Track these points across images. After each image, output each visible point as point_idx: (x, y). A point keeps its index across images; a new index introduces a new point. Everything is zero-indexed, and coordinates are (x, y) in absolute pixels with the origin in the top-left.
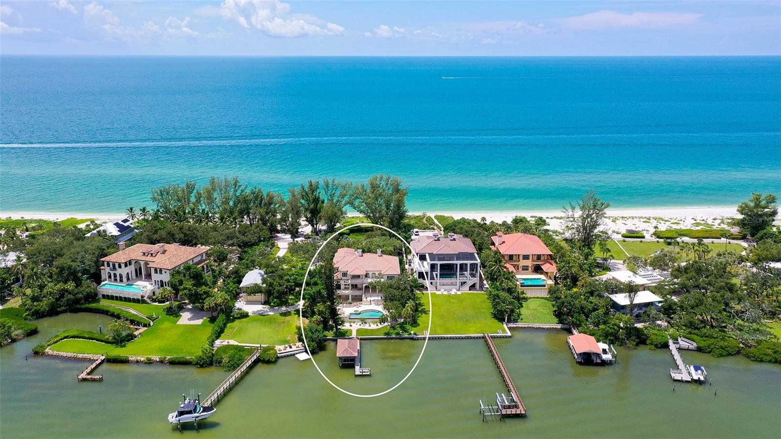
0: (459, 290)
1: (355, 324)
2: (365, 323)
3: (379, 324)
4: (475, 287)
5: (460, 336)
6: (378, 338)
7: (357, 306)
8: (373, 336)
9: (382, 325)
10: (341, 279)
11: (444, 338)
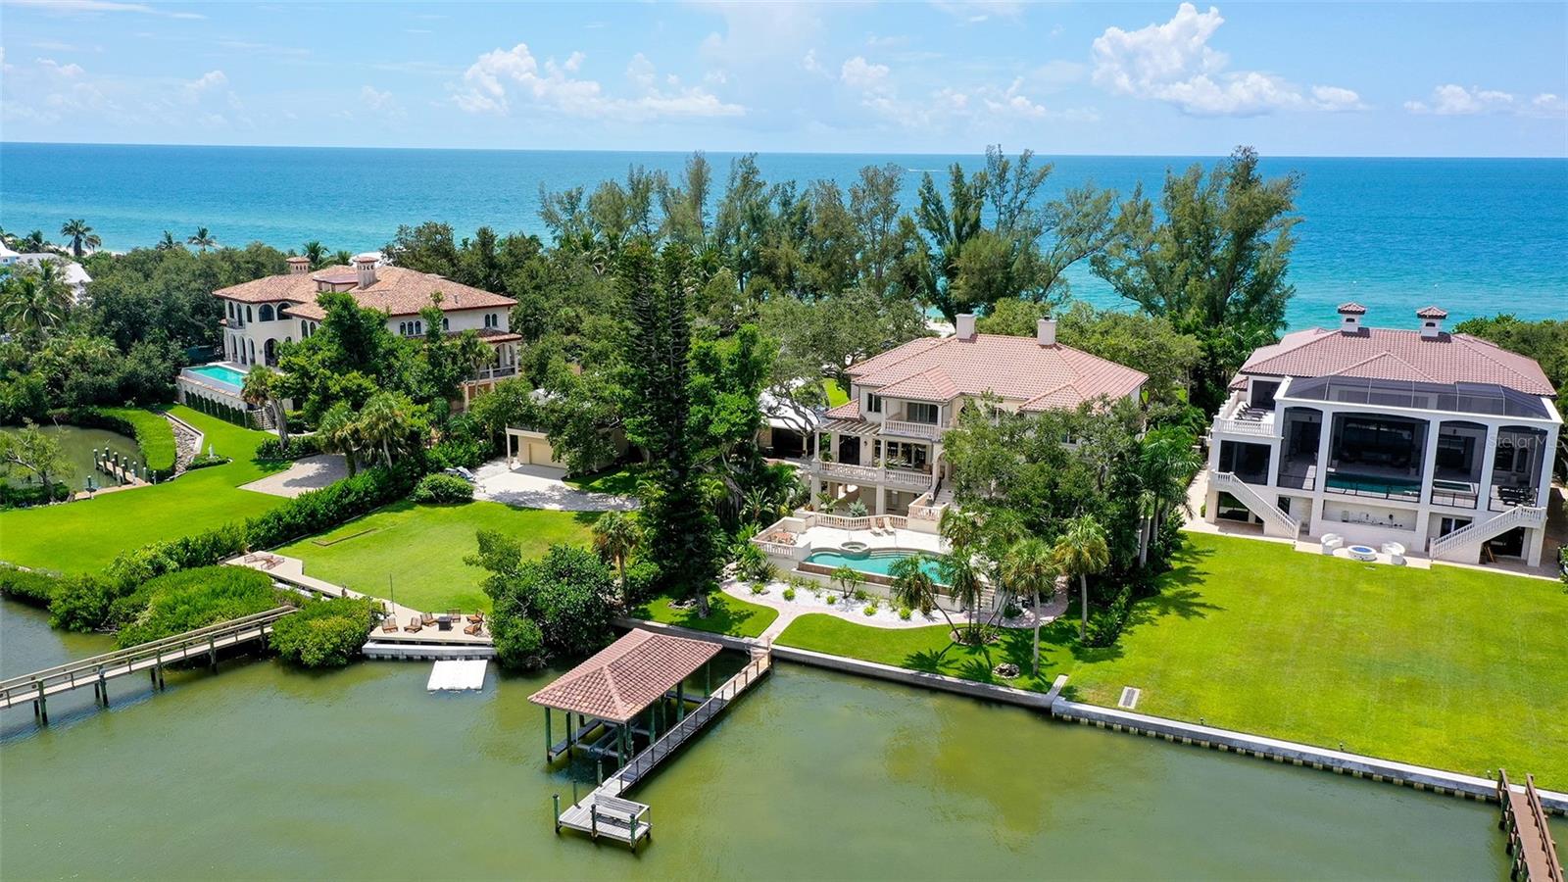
0: (1423, 551)
1: (812, 593)
2: (861, 597)
3: (917, 615)
4: (1518, 552)
5: (1333, 759)
6: (870, 673)
7: (878, 530)
8: (848, 657)
9: (933, 619)
10: (862, 420)
11: (1229, 747)
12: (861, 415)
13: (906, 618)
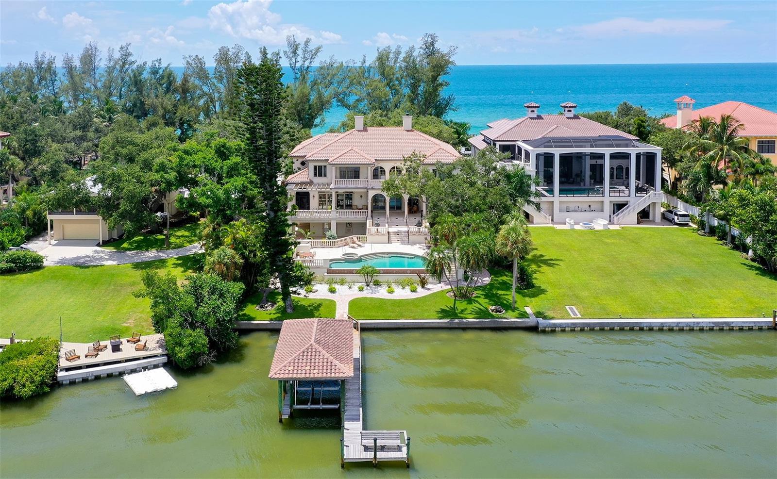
0: (611, 222)
1: (346, 287)
2: (377, 284)
3: (419, 289)
4: (648, 216)
5: (694, 322)
6: (421, 326)
7: (352, 245)
8: (401, 319)
9: (429, 289)
10: (311, 183)
11: (640, 327)
12: (310, 180)
13: (414, 291)
